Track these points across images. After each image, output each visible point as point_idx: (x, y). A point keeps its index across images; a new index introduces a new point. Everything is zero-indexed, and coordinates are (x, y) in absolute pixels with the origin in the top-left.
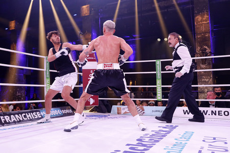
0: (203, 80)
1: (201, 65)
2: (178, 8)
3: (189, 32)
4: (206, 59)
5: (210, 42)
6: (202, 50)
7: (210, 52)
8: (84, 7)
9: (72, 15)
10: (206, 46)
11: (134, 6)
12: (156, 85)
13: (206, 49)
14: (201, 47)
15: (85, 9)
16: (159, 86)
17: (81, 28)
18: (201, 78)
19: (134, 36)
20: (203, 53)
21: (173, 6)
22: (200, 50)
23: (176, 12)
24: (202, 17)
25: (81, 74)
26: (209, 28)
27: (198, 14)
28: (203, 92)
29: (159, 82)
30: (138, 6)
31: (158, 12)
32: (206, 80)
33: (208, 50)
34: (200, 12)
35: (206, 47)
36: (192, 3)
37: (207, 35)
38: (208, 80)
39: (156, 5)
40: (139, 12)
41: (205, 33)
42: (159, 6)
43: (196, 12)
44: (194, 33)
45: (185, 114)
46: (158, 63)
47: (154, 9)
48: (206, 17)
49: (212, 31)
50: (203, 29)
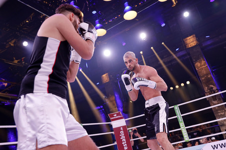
0: (219, 114)
1: (213, 102)
2: (179, 61)
3: (194, 77)
4: (215, 96)
5: (214, 81)
6: (210, 89)
7: (217, 89)
8: (104, 75)
9: (95, 84)
10: (212, 84)
12: (180, 128)
13: (212, 88)
14: (208, 86)
15: (105, 77)
16: (183, 128)
17: (105, 93)
18: (218, 113)
20: (211, 91)
21: (175, 59)
22: (208, 89)
23: (178, 63)
24: (200, 62)
25: (113, 133)
26: (209, 70)
27: (196, 61)
28: (223, 125)
29: (182, 124)
31: (164, 66)
32: (222, 113)
33: (215, 88)
34: (197, 59)
35: (212, 86)
36: (189, 54)
37: (209, 76)
38: (223, 113)
39: (161, 62)
41: (207, 74)
42: (164, 62)
43: (194, 60)
44: (198, 77)
45: (214, 149)
46: (176, 108)
47: (160, 65)
48: (203, 62)
49: (212, 72)
50: (204, 72)
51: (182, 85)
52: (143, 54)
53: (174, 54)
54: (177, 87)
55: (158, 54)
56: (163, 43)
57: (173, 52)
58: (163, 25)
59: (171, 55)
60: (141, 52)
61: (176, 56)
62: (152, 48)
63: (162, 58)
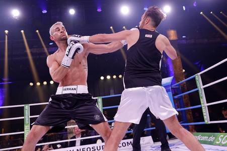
11: (4, 49)
12: (24, 131)
16: (27, 132)
19: (4, 80)
28: (71, 133)
30: (8, 49)
31: (30, 57)
39: (28, 51)
40: (9, 56)
42: (32, 53)
47: (26, 55)
51: (45, 83)
52: (8, 35)
53: (46, 47)
54: (38, 84)
55: (28, 41)
56: (37, 31)
57: (45, 44)
58: (45, 12)
59: (43, 47)
60: (7, 32)
61: (48, 50)
62: (22, 31)
63: (30, 47)
